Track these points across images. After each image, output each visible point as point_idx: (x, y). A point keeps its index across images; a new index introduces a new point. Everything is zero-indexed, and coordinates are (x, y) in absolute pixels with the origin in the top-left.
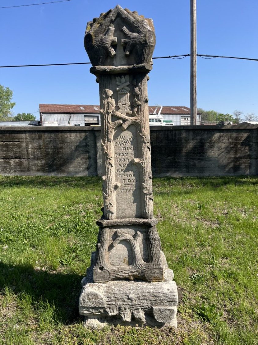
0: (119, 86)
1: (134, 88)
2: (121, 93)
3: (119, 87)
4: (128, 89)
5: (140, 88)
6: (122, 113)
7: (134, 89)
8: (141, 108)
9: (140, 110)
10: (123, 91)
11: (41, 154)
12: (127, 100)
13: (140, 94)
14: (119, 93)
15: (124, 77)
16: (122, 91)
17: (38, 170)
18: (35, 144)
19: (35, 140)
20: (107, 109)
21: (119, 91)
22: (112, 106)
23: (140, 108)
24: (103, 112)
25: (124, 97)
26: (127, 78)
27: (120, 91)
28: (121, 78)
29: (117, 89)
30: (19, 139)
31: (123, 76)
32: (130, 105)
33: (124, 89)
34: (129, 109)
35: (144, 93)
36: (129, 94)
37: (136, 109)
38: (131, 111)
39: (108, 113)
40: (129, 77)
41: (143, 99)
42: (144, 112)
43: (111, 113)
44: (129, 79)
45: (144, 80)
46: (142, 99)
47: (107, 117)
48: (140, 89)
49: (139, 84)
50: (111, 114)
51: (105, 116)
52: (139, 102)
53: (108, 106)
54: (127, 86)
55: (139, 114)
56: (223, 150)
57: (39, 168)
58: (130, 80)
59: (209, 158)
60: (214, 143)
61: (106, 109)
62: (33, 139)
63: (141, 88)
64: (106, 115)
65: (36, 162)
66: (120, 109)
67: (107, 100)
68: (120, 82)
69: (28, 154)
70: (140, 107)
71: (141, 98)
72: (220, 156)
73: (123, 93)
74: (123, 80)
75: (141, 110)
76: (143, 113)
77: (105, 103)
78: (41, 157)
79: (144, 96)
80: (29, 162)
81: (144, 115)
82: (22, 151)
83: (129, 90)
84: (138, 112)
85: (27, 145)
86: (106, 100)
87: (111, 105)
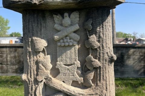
0: (59, 31)
1: (88, 36)
2: (63, 44)
3: (59, 33)
4: (77, 37)
5: (99, 35)
6: (64, 82)
7: (88, 38)
8: (102, 72)
9: (100, 78)
10: (67, 42)
11: (16, 61)
12: (73, 56)
13: (99, 47)
14: (59, 44)
15: (69, 16)
16: (65, 40)
17: (13, 72)
18: (12, 55)
19: (12, 53)
20: (34, 74)
21: (59, 41)
22: (45, 68)
23: (100, 73)
24: (27, 80)
25: (69, 52)
26: (75, 16)
27: (62, 41)
28: (63, 18)
29: (55, 37)
30: (2, 52)
31: (66, 14)
32: (79, 66)
33: (68, 37)
34: (78, 74)
35: (108, 46)
36: (77, 47)
37: (91, 75)
38: (82, 78)
39: (36, 82)
40: (78, 16)
41: (106, 56)
42: (108, 80)
43: (42, 81)
44: (78, 19)
45: (106, 21)
46: (103, 57)
47: (34, 89)
48: (100, 37)
49: (98, 30)
50: (43, 83)
51: (30, 88)
52: (97, 63)
53: (38, 68)
54: (75, 32)
55: (97, 85)
56: (136, 60)
57: (14, 70)
58: (79, 21)
59: (127, 65)
60: (130, 55)
61: (32, 74)
62: (11, 52)
63: (102, 35)
64: (32, 86)
65: (12, 67)
66: (61, 74)
67: (35, 57)
68: (61, 25)
69: (7, 61)
70: (100, 71)
71: (102, 55)
72: (134, 65)
73: (67, 44)
74: (67, 20)
75: (102, 77)
76: (105, 82)
77: (32, 63)
78: (16, 64)
79: (106, 51)
80: (7, 67)
81: (106, 86)
82: (3, 59)
83: (78, 40)
84: (95, 80)
85: (7, 55)
86: (33, 57)
87: (43, 66)
